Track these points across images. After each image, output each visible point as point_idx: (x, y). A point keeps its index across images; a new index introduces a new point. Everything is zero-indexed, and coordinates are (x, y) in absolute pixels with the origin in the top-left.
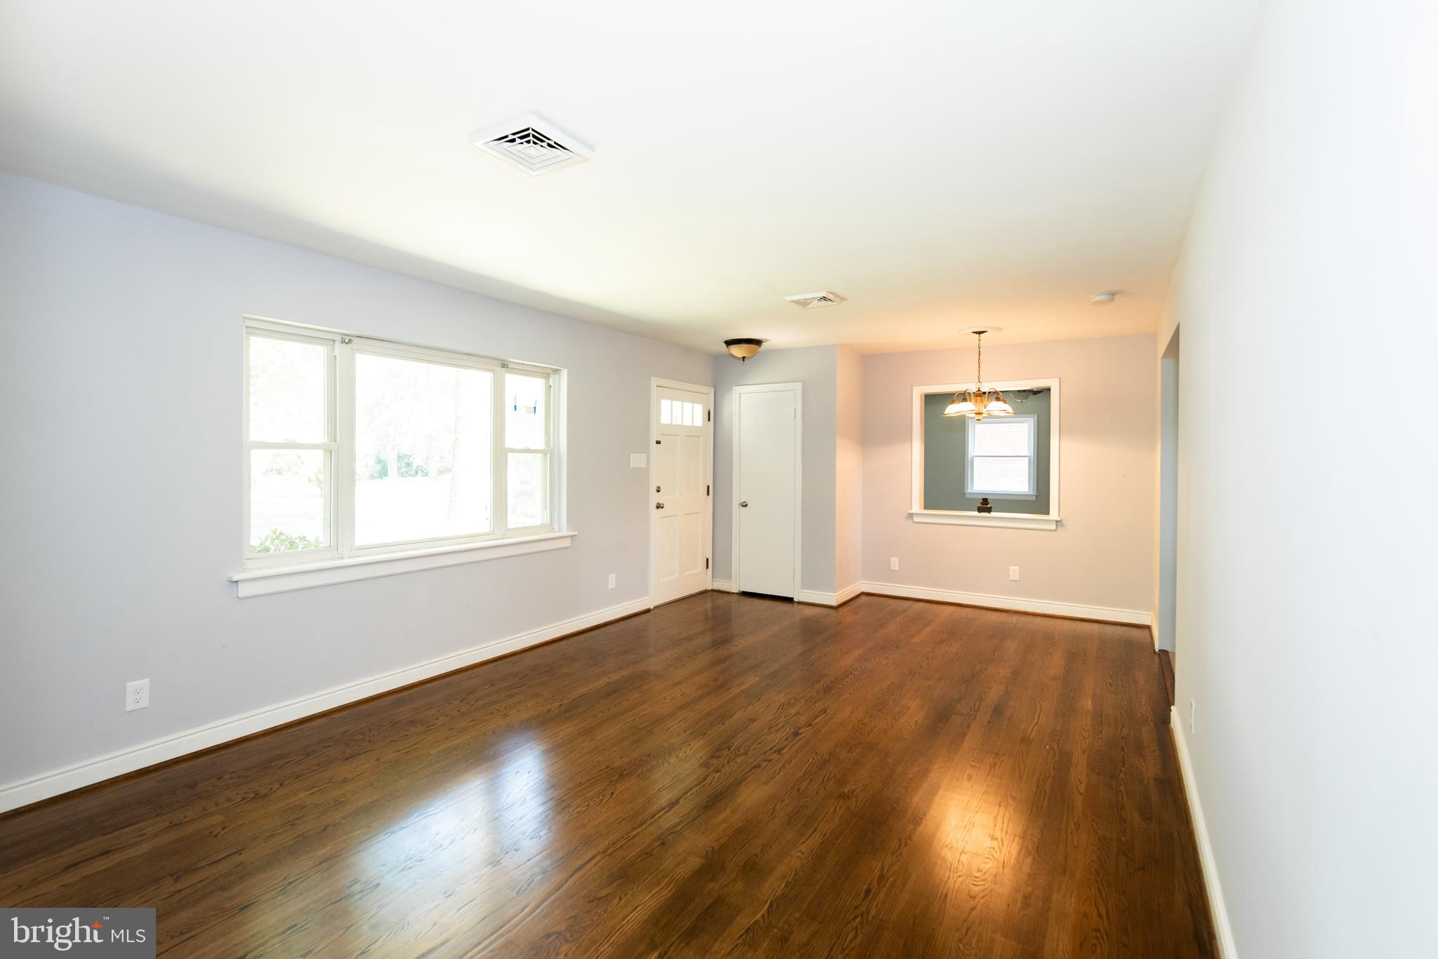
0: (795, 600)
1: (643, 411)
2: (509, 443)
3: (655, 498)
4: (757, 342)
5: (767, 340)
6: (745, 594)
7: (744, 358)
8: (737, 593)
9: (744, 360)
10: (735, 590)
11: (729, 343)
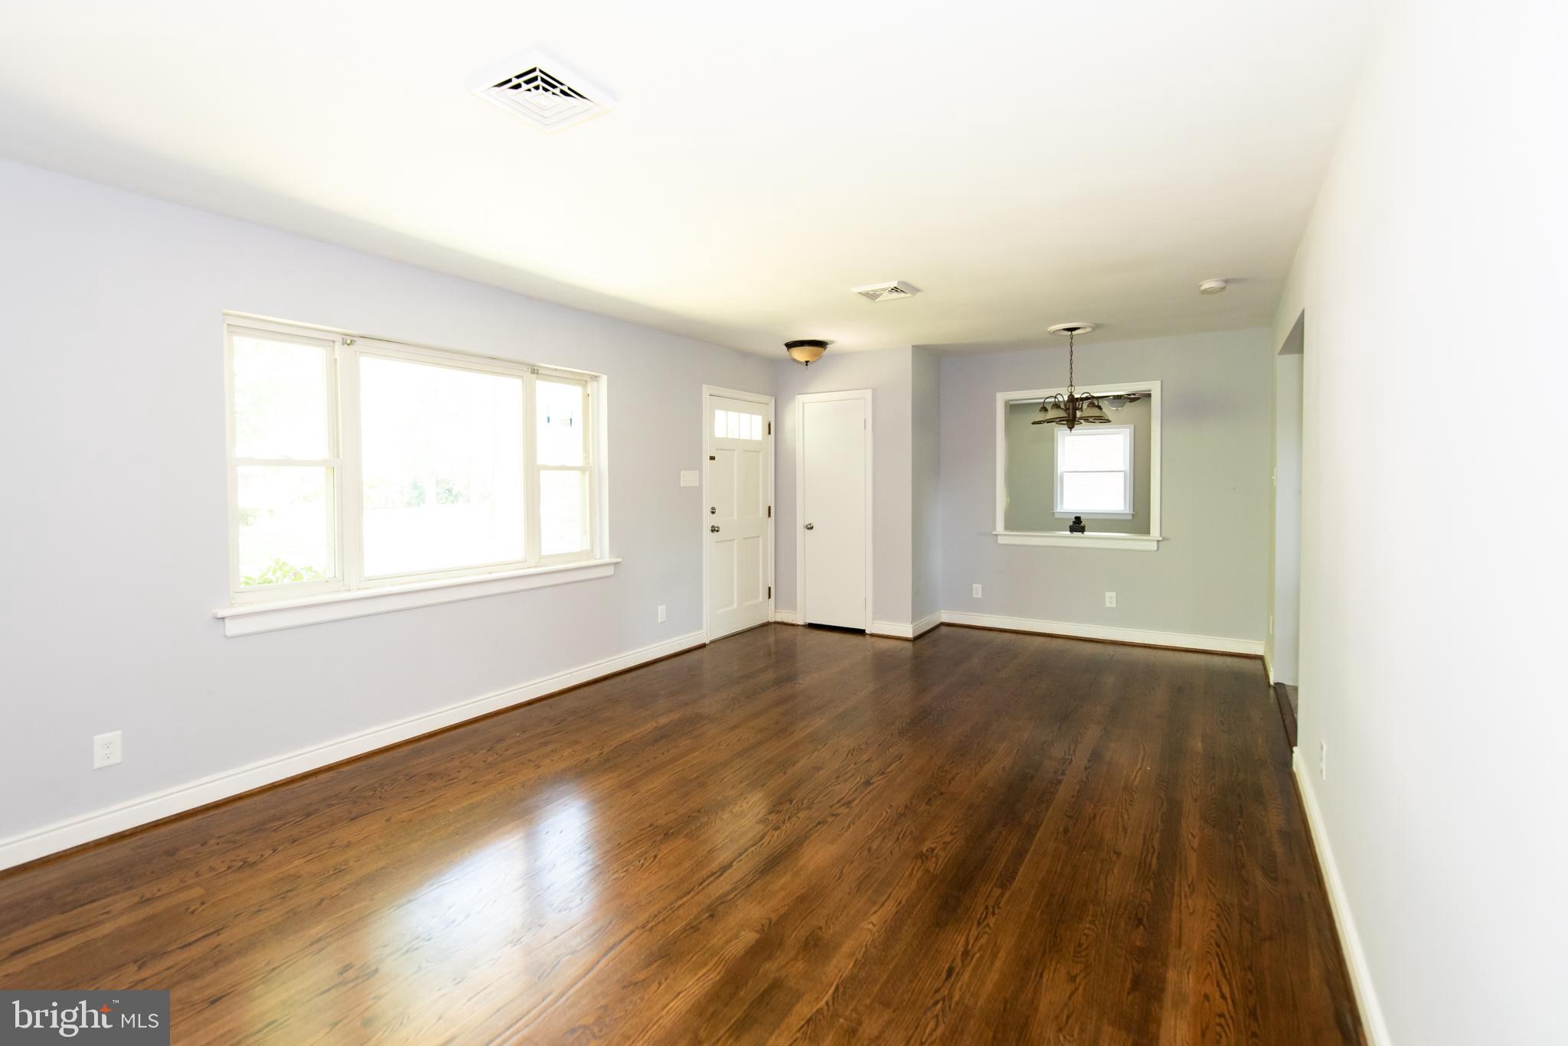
0: (867, 632)
1: (694, 424)
2: (541, 461)
3: (708, 521)
4: (821, 344)
5: (832, 342)
6: (813, 626)
7: (807, 362)
8: (803, 626)
9: (807, 365)
10: (801, 622)
11: (791, 345)
